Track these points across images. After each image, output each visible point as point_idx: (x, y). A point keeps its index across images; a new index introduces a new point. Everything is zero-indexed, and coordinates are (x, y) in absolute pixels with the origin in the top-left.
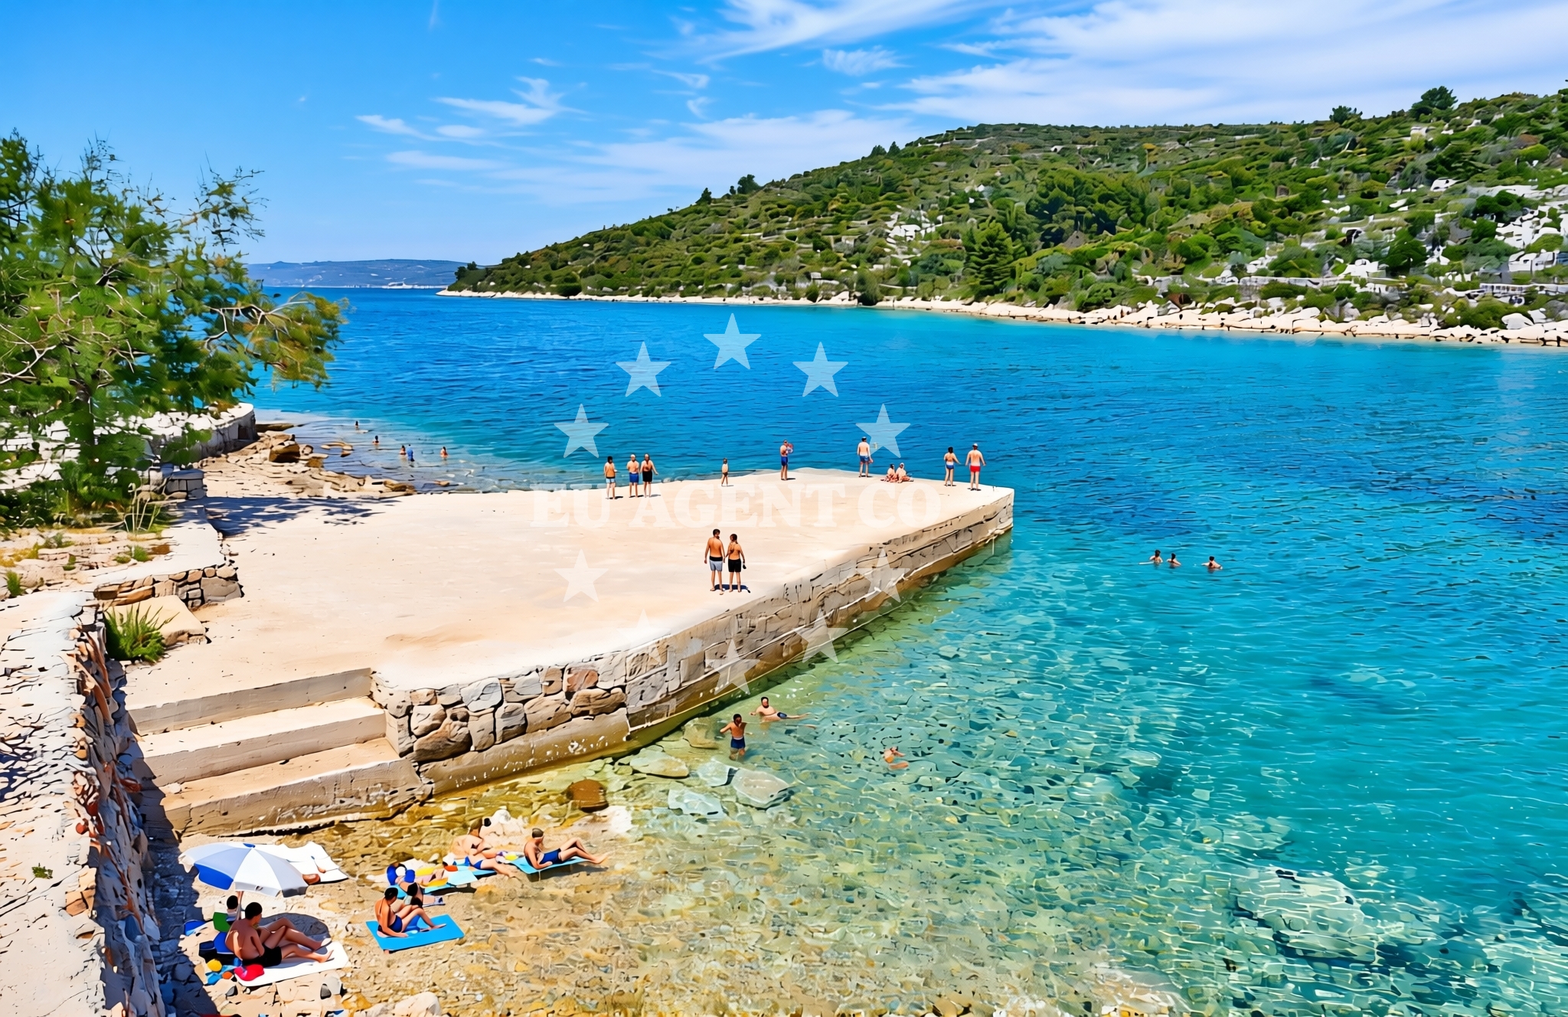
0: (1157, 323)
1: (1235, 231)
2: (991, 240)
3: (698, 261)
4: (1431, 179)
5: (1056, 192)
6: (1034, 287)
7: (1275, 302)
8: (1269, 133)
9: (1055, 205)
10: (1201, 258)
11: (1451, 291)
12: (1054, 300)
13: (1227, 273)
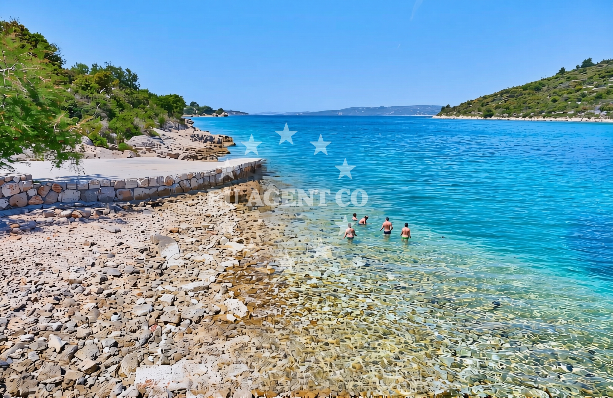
3: (555, 101)
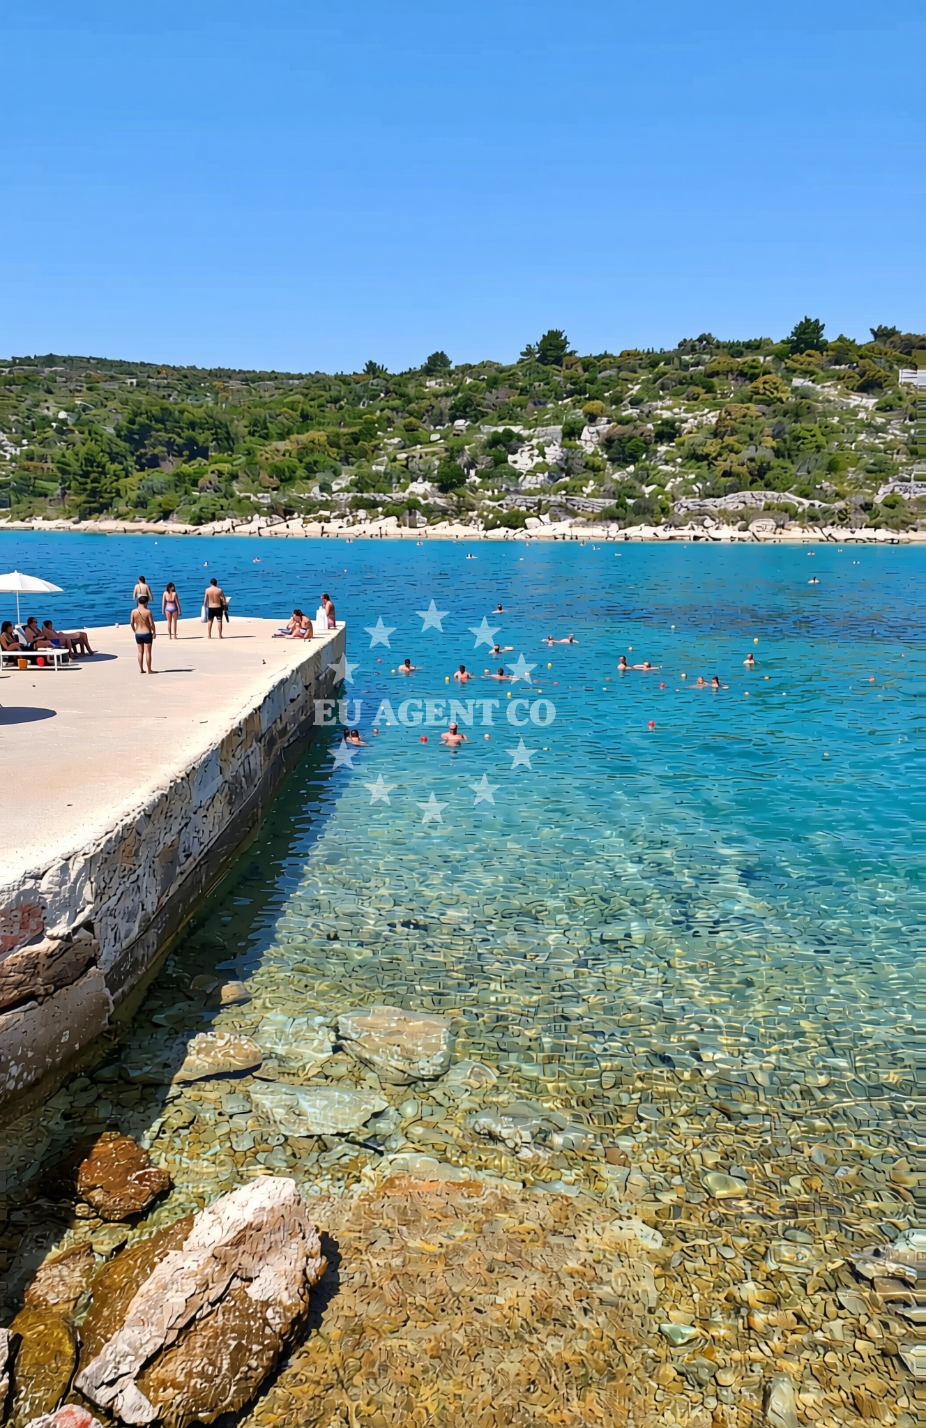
0: (266, 532)
1: (316, 457)
2: (90, 461)
4: (453, 419)
5: (142, 419)
6: (141, 504)
7: (362, 513)
8: (318, 380)
9: (145, 431)
10: (290, 479)
11: (488, 502)
12: (165, 516)
13: (316, 489)
